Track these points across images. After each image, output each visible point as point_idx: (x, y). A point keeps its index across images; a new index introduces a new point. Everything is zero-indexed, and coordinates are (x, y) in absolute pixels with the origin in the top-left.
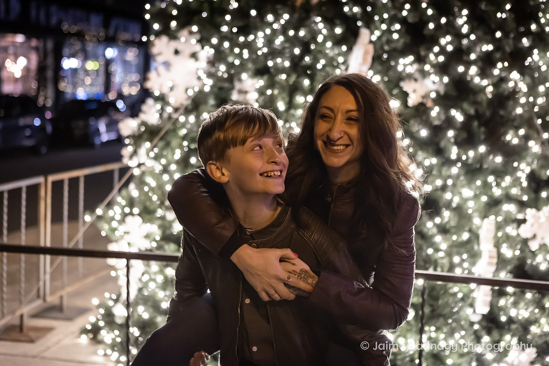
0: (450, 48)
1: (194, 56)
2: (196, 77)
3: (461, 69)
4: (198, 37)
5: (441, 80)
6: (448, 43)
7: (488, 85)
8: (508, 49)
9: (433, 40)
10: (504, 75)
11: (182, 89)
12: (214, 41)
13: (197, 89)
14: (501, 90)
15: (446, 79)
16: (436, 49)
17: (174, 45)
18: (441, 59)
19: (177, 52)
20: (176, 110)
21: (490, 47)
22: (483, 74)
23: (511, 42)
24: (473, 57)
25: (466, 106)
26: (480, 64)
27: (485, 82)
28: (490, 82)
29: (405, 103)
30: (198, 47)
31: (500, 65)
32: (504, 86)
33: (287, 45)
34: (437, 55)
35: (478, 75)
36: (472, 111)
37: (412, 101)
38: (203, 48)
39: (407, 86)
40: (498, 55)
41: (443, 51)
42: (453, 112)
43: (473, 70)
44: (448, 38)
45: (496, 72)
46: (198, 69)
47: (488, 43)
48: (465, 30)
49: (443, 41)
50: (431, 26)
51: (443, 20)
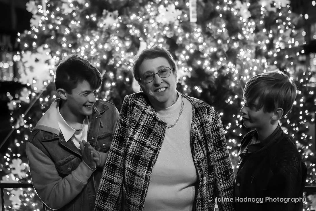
0: (192, 51)
1: (47, 62)
2: (49, 74)
3: (199, 63)
4: (49, 50)
5: (188, 69)
6: (191, 48)
7: (215, 71)
8: (225, 50)
9: (182, 47)
10: (224, 64)
11: (40, 82)
12: (58, 53)
13: (49, 82)
14: (222, 74)
15: (191, 69)
16: (184, 52)
17: (35, 56)
18: (187, 57)
19: (37, 60)
20: (37, 94)
21: (215, 49)
22: (212, 65)
23: (226, 46)
24: (206, 55)
25: (203, 83)
26: (210, 59)
27: (213, 70)
28: (216, 69)
30: (50, 57)
31: (221, 59)
32: (224, 71)
33: (98, 54)
34: (185, 55)
35: (209, 66)
36: (206, 87)
38: (52, 57)
40: (220, 54)
41: (188, 53)
42: (196, 88)
43: (207, 63)
44: (191, 45)
45: (219, 63)
46: (50, 70)
47: (214, 47)
48: (200, 40)
49: (188, 47)
50: (180, 39)
51: (187, 35)
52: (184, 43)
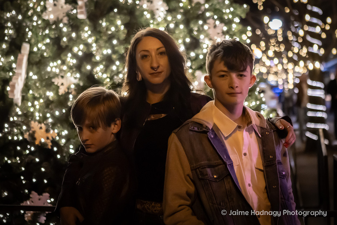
0: (80, 54)
3: (89, 67)
6: (79, 50)
7: (107, 78)
8: (121, 52)
9: (68, 49)
14: (114, 81)
15: (78, 75)
16: (70, 55)
18: (74, 61)
21: (109, 51)
22: (107, 68)
24: (98, 58)
27: (105, 76)
28: (109, 76)
29: (57, 93)
31: (117, 63)
34: (71, 58)
35: (101, 71)
37: (62, 91)
39: (57, 81)
40: (115, 56)
41: (75, 56)
43: (100, 68)
45: (114, 68)
47: (107, 48)
48: (90, 40)
49: (75, 49)
50: (65, 39)
51: (74, 35)
52: (71, 44)
